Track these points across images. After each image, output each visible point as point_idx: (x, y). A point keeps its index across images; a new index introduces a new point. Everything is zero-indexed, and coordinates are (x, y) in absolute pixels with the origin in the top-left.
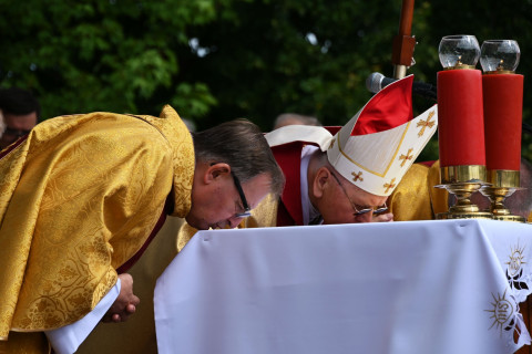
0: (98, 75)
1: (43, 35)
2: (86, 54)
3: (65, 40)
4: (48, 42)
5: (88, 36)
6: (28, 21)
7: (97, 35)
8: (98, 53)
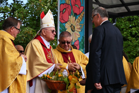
0: (136, 38)
1: (124, 30)
2: (133, 34)
3: (129, 31)
4: (125, 31)
5: (134, 30)
6: (122, 27)
7: (136, 30)
8: (136, 33)
